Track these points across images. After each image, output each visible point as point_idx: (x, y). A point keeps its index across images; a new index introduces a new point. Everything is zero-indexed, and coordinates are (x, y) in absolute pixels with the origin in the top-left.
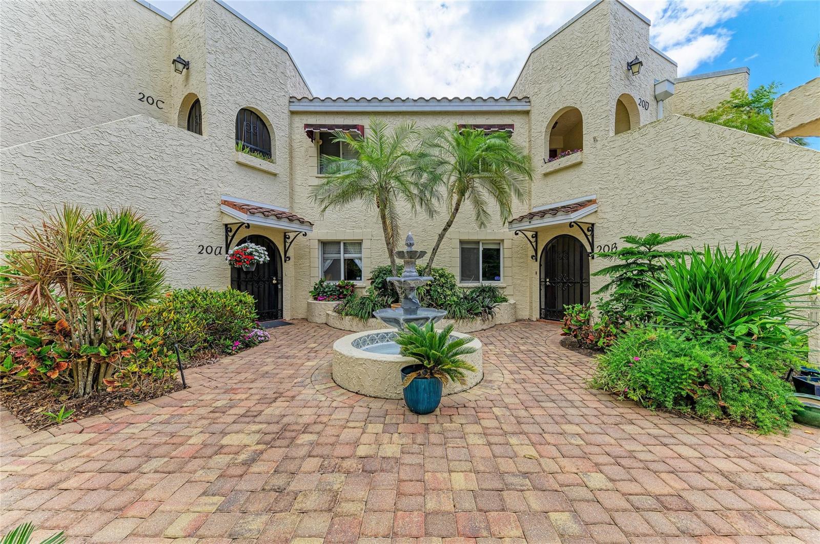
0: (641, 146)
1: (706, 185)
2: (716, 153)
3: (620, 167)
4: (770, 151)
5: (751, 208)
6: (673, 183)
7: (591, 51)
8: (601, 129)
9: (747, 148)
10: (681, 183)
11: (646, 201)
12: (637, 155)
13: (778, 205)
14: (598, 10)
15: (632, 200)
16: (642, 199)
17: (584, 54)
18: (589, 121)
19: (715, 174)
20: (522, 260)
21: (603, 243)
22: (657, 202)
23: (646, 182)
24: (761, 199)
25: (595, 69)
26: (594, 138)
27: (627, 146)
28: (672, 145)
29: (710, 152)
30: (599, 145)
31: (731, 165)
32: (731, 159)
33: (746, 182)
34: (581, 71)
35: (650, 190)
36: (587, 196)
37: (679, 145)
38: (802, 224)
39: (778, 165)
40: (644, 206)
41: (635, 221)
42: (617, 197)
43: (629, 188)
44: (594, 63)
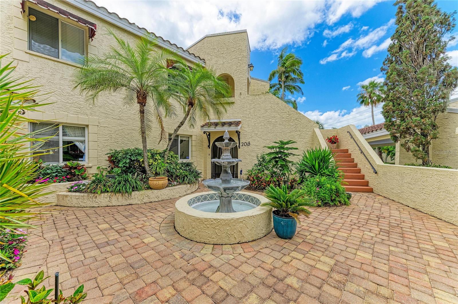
0: (259, 102)
1: (281, 123)
2: (284, 112)
3: (251, 109)
4: (298, 115)
5: (293, 133)
6: (271, 120)
7: (238, 52)
8: (243, 90)
9: (292, 112)
10: (273, 121)
11: (261, 125)
12: (258, 106)
13: (300, 133)
14: (241, 35)
15: (256, 124)
16: (260, 125)
17: (234, 52)
18: (238, 84)
19: (284, 120)
20: (200, 148)
21: (244, 141)
22: (265, 126)
23: (261, 118)
24: (296, 131)
25: (240, 61)
26: (241, 93)
27: (254, 101)
28: (270, 105)
29: (282, 111)
30: (242, 97)
31: (288, 118)
32: (288, 115)
33: (292, 124)
34: (233, 60)
35: (263, 121)
36: (237, 119)
37: (273, 106)
38: (305, 140)
39: (300, 120)
40: (260, 127)
41: (257, 133)
42: (250, 122)
43: (255, 119)
44: (240, 59)
